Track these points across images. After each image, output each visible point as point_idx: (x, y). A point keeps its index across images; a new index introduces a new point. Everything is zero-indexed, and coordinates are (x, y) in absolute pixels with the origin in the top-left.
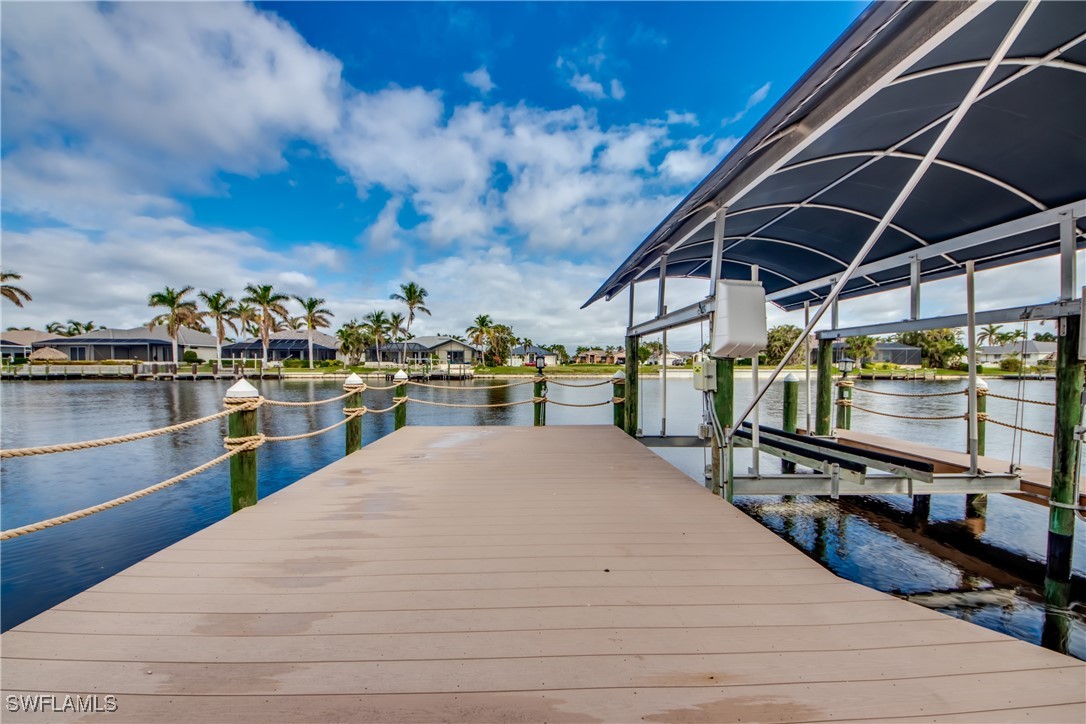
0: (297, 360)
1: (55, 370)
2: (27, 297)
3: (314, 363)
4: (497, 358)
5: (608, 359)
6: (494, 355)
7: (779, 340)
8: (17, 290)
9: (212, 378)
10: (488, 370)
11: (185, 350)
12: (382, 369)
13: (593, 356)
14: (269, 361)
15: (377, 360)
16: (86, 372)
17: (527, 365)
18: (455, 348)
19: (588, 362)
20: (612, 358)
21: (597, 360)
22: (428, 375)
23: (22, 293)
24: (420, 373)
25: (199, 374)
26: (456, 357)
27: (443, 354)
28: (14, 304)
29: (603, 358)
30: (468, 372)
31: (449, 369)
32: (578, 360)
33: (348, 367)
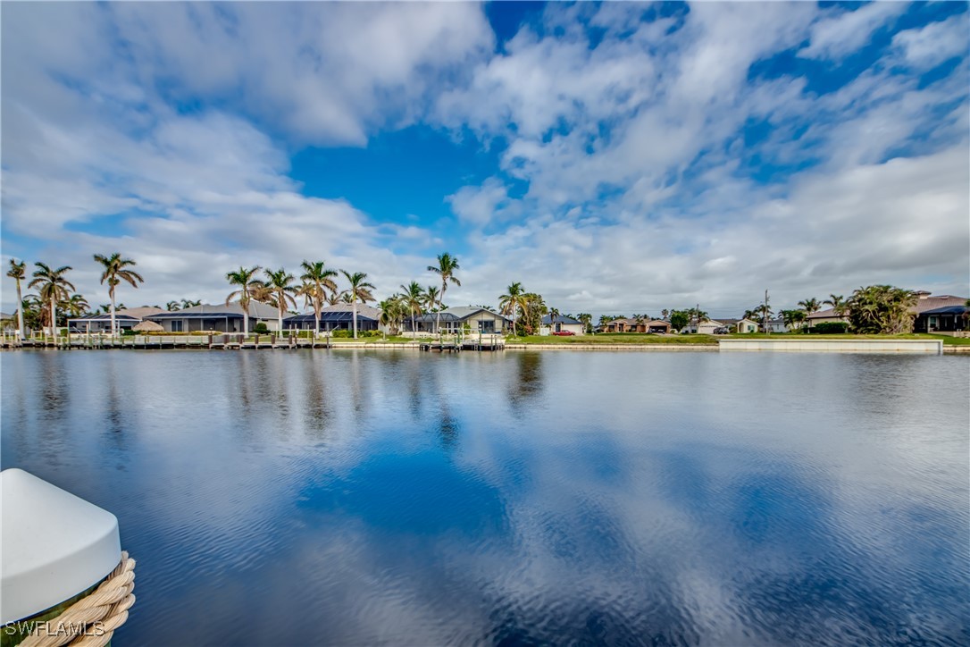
0: (345, 331)
1: (153, 340)
2: (141, 280)
3: (358, 333)
4: (528, 327)
5: (639, 328)
6: (525, 324)
7: (871, 303)
8: (133, 273)
9: (270, 347)
10: (519, 339)
11: (258, 322)
12: (417, 339)
13: (622, 325)
14: (320, 331)
15: (411, 330)
16: (178, 342)
17: (554, 334)
18: (486, 318)
19: (617, 331)
20: (643, 327)
21: (626, 328)
22: (460, 345)
23: (136, 276)
24: (451, 343)
25: (261, 343)
26: (487, 326)
27: (474, 324)
28: (131, 285)
29: (632, 326)
30: (499, 341)
31: (480, 338)
32: (606, 329)
33: (387, 336)
